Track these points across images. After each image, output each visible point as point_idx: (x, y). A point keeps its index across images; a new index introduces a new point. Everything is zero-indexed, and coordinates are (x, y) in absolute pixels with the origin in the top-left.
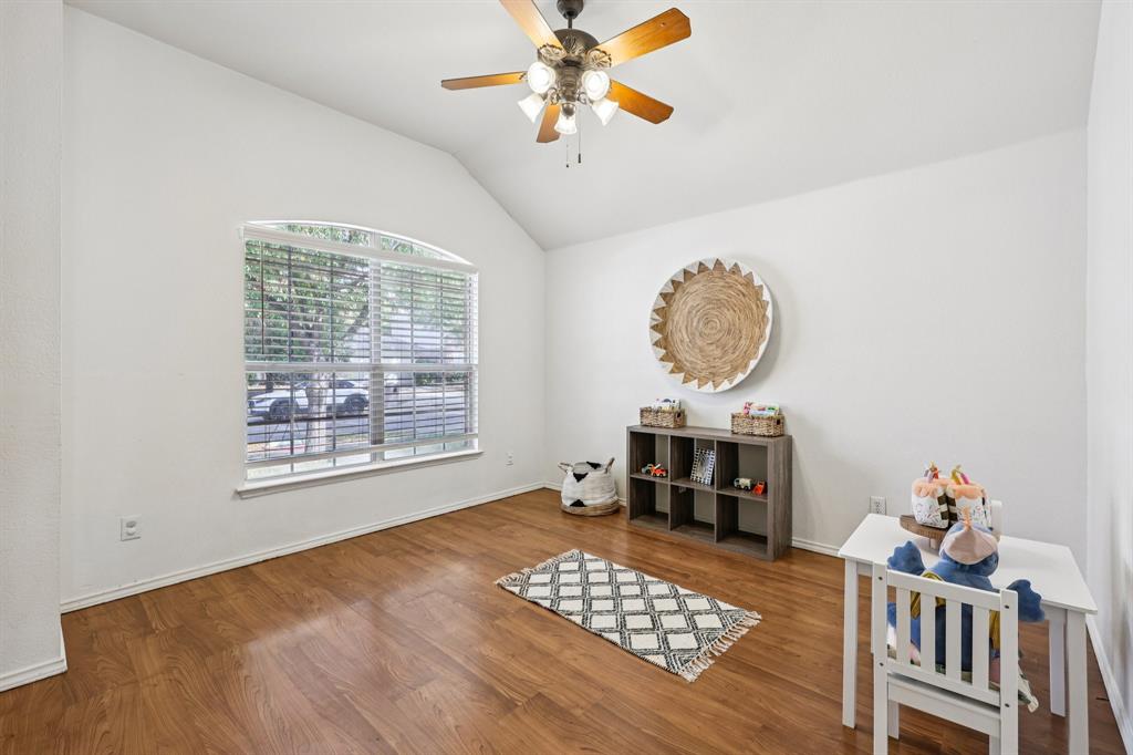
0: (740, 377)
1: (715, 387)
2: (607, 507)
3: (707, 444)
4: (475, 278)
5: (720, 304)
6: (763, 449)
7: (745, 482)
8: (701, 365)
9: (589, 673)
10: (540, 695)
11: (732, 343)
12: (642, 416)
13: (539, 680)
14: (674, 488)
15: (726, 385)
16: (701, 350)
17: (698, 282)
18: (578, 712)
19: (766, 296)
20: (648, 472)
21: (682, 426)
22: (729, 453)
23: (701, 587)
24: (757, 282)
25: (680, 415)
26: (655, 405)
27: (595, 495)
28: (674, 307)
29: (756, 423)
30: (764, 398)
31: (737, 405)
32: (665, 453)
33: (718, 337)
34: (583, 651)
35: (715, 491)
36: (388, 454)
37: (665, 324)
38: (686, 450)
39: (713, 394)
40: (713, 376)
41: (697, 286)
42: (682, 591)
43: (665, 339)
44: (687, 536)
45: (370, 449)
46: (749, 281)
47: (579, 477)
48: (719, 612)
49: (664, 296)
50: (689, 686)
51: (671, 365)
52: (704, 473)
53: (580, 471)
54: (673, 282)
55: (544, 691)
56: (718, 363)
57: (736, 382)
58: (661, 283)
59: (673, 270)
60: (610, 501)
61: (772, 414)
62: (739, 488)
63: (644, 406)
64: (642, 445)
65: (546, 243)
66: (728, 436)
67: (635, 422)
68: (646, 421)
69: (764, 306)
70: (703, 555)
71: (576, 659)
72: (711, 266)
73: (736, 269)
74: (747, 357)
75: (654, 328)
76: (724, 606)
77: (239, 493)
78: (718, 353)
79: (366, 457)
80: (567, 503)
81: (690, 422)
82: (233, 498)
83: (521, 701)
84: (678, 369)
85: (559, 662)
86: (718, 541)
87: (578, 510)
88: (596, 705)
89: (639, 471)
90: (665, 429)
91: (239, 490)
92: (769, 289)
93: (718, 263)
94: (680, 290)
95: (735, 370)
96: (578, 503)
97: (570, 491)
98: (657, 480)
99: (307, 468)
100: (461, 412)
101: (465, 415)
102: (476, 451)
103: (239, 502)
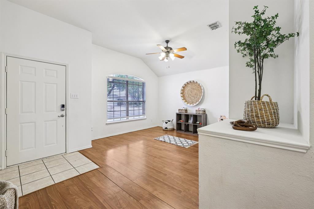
0: (197, 103)
1: (193, 105)
2: (172, 129)
3: (191, 115)
5: (194, 89)
6: (201, 116)
7: (198, 122)
8: (190, 101)
11: (196, 96)
12: (179, 111)
14: (185, 124)
15: (195, 105)
16: (190, 98)
17: (189, 85)
19: (202, 88)
20: (180, 122)
21: (187, 112)
22: (195, 117)
23: (189, 139)
24: (201, 85)
25: (186, 111)
26: (181, 109)
27: (169, 126)
28: (185, 90)
29: (200, 111)
30: (202, 107)
31: (197, 109)
32: (183, 118)
33: (193, 95)
35: (193, 124)
36: (129, 118)
37: (183, 93)
38: (187, 117)
39: (193, 106)
40: (193, 103)
41: (190, 85)
42: (186, 140)
43: (184, 95)
44: (187, 133)
46: (199, 85)
47: (166, 123)
48: (192, 142)
49: (183, 87)
50: (187, 149)
51: (184, 101)
52: (191, 121)
53: (166, 122)
54: (185, 84)
56: (193, 100)
57: (197, 104)
58: (183, 85)
59: (185, 82)
60: (172, 128)
61: (203, 110)
62: (197, 124)
63: (179, 109)
64: (179, 116)
65: (159, 75)
66: (195, 114)
67: (178, 112)
68: (180, 112)
69: (202, 90)
70: (190, 136)
72: (192, 82)
73: (197, 82)
74: (199, 99)
75: (181, 93)
76: (193, 141)
77: (107, 124)
78: (193, 98)
79: (126, 118)
80: (164, 128)
81: (188, 112)
84: (186, 101)
86: (193, 133)
87: (166, 129)
89: (178, 121)
90: (184, 113)
92: (203, 87)
93: (193, 81)
94: (186, 86)
95: (197, 102)
96: (166, 128)
97: (164, 126)
98: (182, 123)
99: (116, 120)
100: (142, 110)
101: (143, 111)
102: (145, 118)
103: (106, 126)
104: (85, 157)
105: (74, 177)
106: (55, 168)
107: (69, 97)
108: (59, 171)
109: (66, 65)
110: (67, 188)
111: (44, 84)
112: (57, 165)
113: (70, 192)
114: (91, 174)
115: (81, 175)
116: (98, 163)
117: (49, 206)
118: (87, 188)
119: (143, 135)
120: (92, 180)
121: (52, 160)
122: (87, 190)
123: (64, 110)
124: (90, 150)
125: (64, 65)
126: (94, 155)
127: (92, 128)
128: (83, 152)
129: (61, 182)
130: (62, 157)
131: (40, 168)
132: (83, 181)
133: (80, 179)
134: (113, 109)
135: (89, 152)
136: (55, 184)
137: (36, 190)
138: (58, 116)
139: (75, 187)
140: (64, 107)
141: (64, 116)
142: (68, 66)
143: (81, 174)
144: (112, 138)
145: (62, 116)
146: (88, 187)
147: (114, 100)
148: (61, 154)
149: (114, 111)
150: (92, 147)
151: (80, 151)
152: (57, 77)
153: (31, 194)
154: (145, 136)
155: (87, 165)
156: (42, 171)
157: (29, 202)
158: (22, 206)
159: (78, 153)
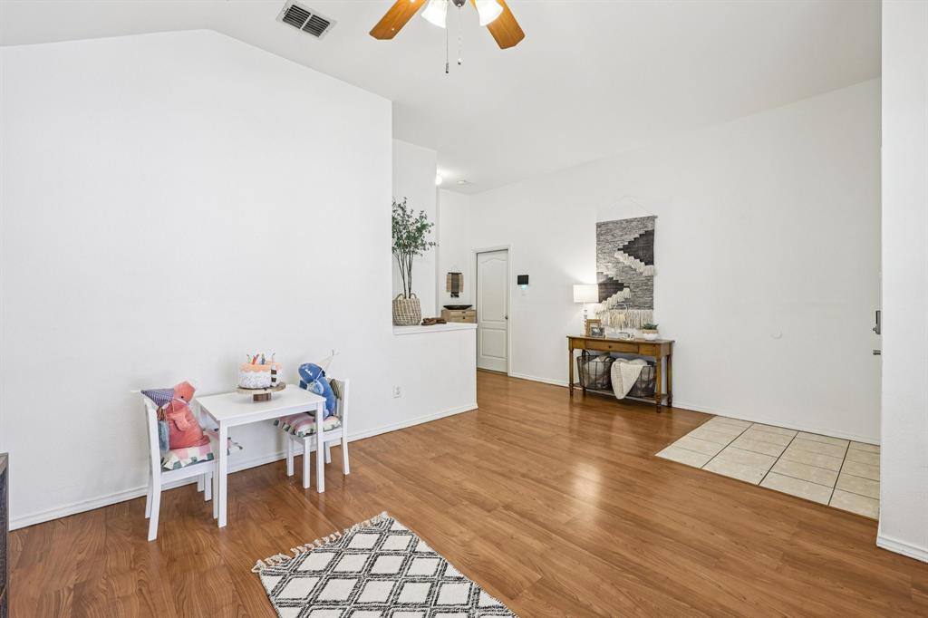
9: (453, 522)
10: (489, 511)
13: (489, 519)
18: (465, 503)
34: (454, 539)
50: (385, 509)
55: (486, 513)
71: (461, 532)
83: (500, 509)
85: (475, 531)
88: (454, 505)
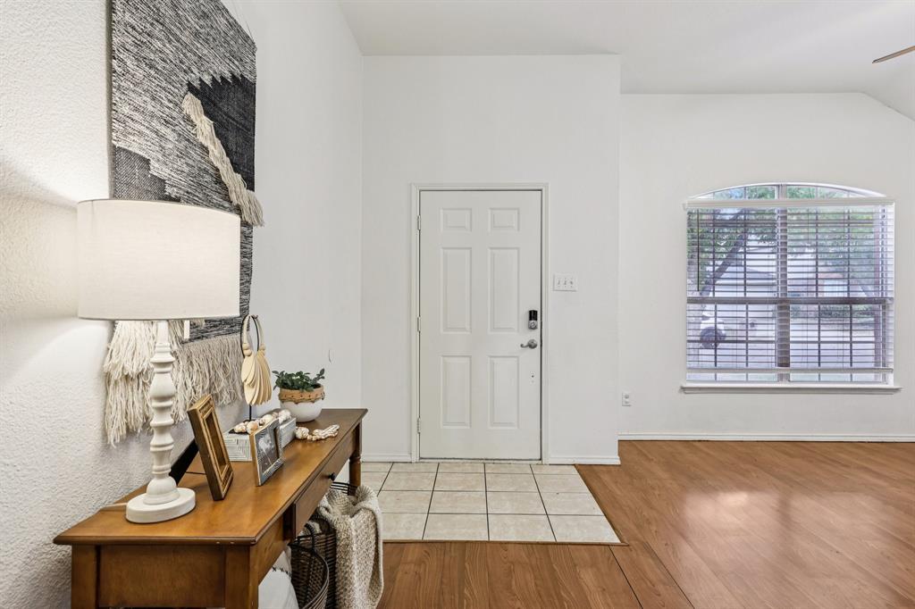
4: (891, 209)
36: (793, 376)
45: (778, 370)
77: (683, 389)
82: (680, 392)
91: (685, 386)
99: (726, 379)
100: (872, 346)
101: (876, 350)
102: (891, 384)
103: (683, 395)
104: (588, 490)
105: (538, 543)
106: (504, 498)
107: (550, 287)
108: (508, 507)
109: (540, 188)
110: (510, 567)
111: (489, 250)
112: (511, 489)
113: (514, 583)
114: (585, 553)
115: (556, 544)
116: (618, 527)
117: (457, 595)
118: (558, 594)
119: (867, 470)
120: (582, 576)
121: (503, 470)
122: (556, 601)
123: (535, 328)
124: (609, 472)
125: (536, 188)
126: (619, 493)
127: (627, 397)
128: (588, 473)
129: (501, 543)
130: (530, 471)
131: (474, 483)
132: (555, 567)
133: (549, 556)
134: (744, 333)
135: (606, 478)
136: (489, 542)
137: (447, 539)
138: (522, 346)
139: (529, 577)
140: (536, 319)
141: (535, 346)
142: (547, 190)
143: (559, 540)
144: (706, 450)
145: (531, 346)
146: (563, 594)
147: (748, 295)
148: (529, 462)
149: (747, 342)
150: (618, 462)
151: (580, 468)
152: (519, 230)
153: (436, 545)
154: (879, 475)
155: (585, 520)
156: (473, 494)
157: (427, 563)
158: (413, 565)
159: (573, 470)
